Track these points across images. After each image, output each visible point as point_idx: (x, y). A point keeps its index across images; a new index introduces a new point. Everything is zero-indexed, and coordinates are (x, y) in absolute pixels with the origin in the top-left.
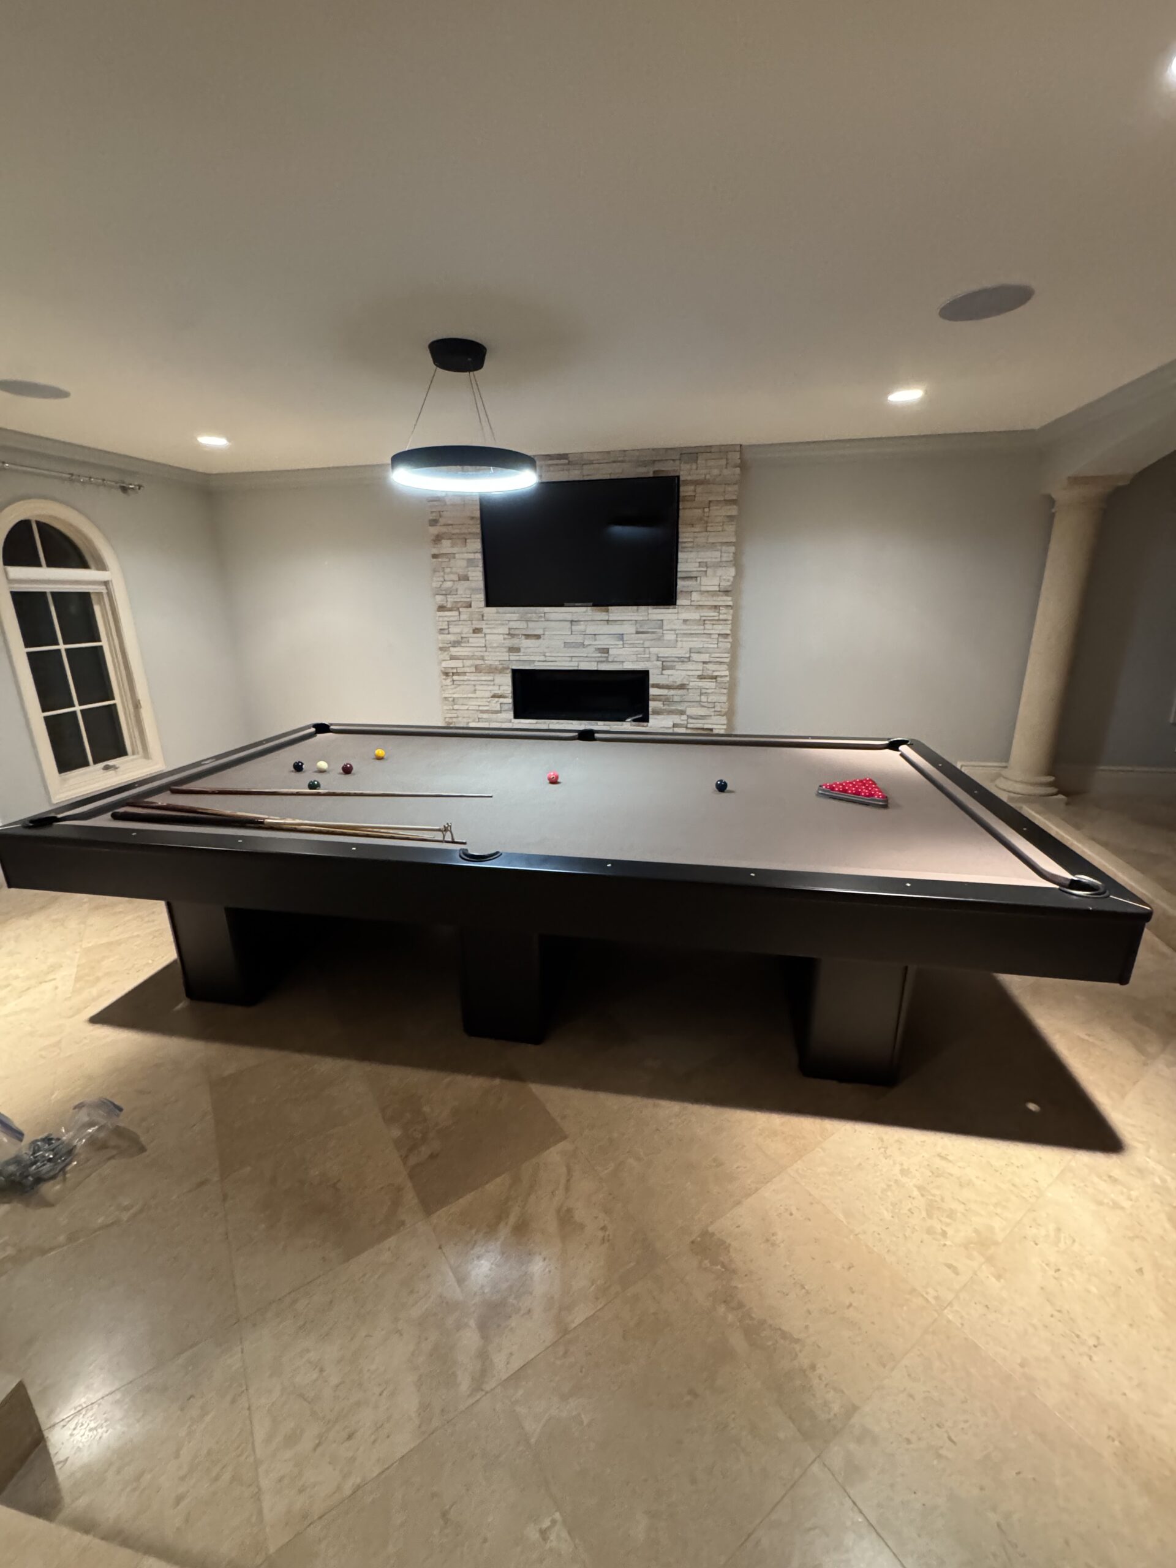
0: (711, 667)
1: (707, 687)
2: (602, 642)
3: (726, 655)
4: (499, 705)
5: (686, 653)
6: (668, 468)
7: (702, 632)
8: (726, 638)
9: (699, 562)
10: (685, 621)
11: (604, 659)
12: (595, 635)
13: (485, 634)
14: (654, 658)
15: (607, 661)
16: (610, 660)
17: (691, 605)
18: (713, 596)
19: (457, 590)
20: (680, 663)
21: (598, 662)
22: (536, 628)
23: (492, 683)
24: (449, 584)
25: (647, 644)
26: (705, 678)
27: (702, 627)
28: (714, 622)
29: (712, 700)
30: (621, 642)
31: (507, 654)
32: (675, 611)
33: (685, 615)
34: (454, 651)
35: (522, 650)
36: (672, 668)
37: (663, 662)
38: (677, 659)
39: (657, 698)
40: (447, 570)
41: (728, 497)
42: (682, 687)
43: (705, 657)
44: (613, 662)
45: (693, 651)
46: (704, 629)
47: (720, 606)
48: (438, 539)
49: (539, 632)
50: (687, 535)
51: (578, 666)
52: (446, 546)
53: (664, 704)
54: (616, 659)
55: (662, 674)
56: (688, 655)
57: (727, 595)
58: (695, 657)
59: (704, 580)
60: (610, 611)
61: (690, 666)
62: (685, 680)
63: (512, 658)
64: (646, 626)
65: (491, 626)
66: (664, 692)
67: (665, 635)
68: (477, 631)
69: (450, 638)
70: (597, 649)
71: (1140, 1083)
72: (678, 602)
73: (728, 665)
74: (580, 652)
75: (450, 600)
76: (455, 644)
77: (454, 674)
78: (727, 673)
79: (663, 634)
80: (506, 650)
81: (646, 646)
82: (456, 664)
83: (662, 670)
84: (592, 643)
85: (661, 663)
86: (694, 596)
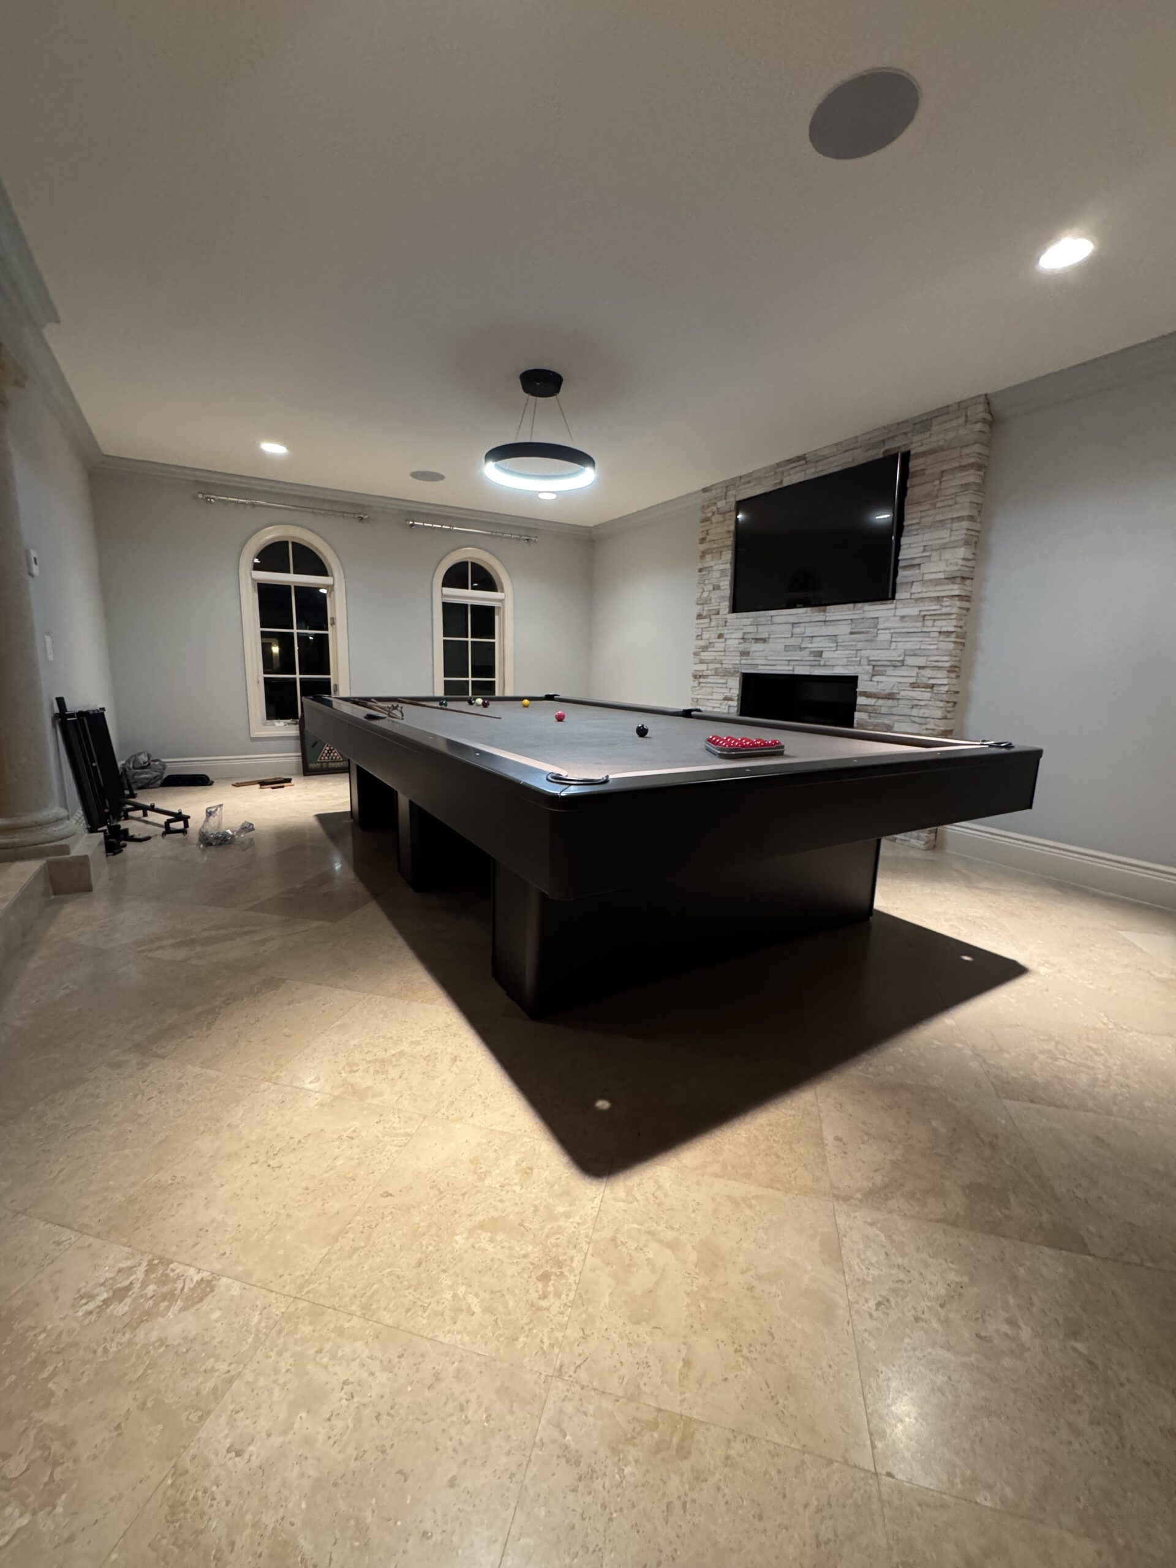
0: (927, 673)
1: (919, 698)
2: (817, 645)
3: (947, 658)
4: (727, 707)
5: (899, 656)
6: (897, 444)
7: (920, 630)
8: (948, 637)
9: (924, 546)
10: (903, 617)
11: (817, 663)
12: (812, 637)
13: (726, 639)
14: (864, 661)
15: (819, 665)
16: (822, 663)
17: (911, 599)
18: (936, 585)
19: (711, 600)
20: (892, 668)
21: (811, 666)
22: (763, 632)
23: (724, 686)
24: (706, 594)
25: (860, 646)
26: (918, 687)
27: (919, 624)
28: (935, 618)
29: (924, 713)
30: (834, 645)
31: (739, 658)
32: (893, 606)
33: (902, 612)
34: (705, 655)
35: (751, 654)
36: (881, 674)
37: (874, 666)
38: (888, 663)
39: (865, 709)
40: (707, 582)
41: (965, 462)
42: (890, 696)
43: (921, 661)
44: (824, 665)
45: (907, 653)
46: (923, 626)
47: (943, 597)
48: (703, 555)
49: (765, 636)
50: (915, 516)
51: (793, 670)
52: (709, 561)
53: (870, 716)
54: (828, 663)
55: (871, 681)
56: (900, 659)
57: (953, 583)
58: (910, 661)
59: (925, 568)
60: (828, 611)
61: (900, 672)
62: (895, 688)
63: (743, 662)
64: (862, 626)
65: (731, 631)
66: (871, 701)
67: (879, 636)
68: (720, 636)
69: (702, 643)
70: (811, 652)
71: (779, 1194)
72: (898, 596)
73: (948, 671)
74: (797, 655)
75: (706, 608)
76: (705, 648)
77: (700, 676)
78: (945, 681)
79: (877, 633)
80: (739, 654)
81: (857, 648)
82: (703, 667)
83: (873, 675)
84: (810, 646)
85: (871, 667)
86: (916, 588)
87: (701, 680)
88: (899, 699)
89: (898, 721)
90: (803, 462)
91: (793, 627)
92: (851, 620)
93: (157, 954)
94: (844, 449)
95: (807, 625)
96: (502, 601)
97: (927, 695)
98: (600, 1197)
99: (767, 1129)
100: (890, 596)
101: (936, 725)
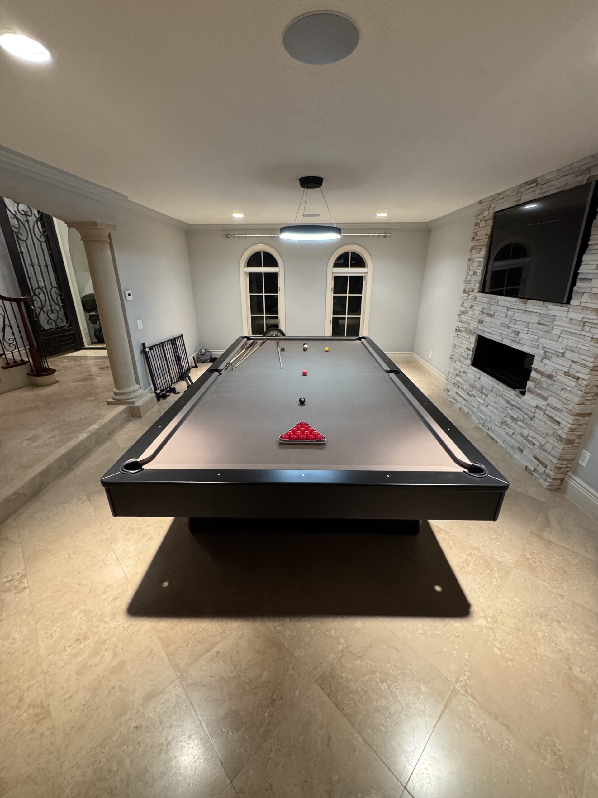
0: (576, 367)
1: (567, 384)
2: (517, 327)
3: (592, 360)
4: (467, 354)
5: (562, 349)
7: (578, 332)
10: (571, 320)
11: (515, 339)
12: (517, 320)
13: (474, 310)
14: (541, 346)
15: (516, 342)
16: (518, 341)
19: (471, 281)
20: (556, 356)
21: (512, 340)
22: (493, 309)
23: (468, 340)
24: (469, 277)
25: (541, 334)
26: (569, 376)
27: (580, 328)
28: (592, 326)
29: (568, 397)
30: (526, 329)
32: (566, 309)
33: (572, 315)
34: (464, 318)
35: (484, 323)
36: (549, 359)
37: (546, 352)
38: (554, 352)
39: (534, 381)
40: (471, 268)
42: (550, 377)
43: (575, 357)
45: (568, 348)
46: (582, 330)
48: (472, 249)
49: (492, 313)
51: (502, 340)
52: (474, 254)
53: (536, 386)
54: (520, 341)
55: (542, 362)
56: (562, 351)
58: (568, 354)
59: (593, 283)
61: (561, 361)
62: (554, 372)
63: (479, 327)
64: (546, 319)
65: (477, 305)
66: (538, 376)
67: (554, 329)
68: (472, 307)
69: (463, 309)
70: (514, 331)
71: (167, 660)
72: (572, 302)
73: (591, 370)
74: (505, 331)
75: (468, 286)
76: (463, 313)
77: (459, 331)
78: (587, 377)
79: (553, 328)
80: (477, 321)
81: (539, 336)
82: (460, 325)
83: (544, 358)
84: (514, 326)
85: (543, 352)
86: (585, 298)
87: (459, 333)
88: (554, 381)
89: (551, 396)
91: (508, 310)
92: (540, 313)
94: (562, 175)
95: (515, 311)
96: (366, 273)
100: (565, 301)
101: (573, 408)
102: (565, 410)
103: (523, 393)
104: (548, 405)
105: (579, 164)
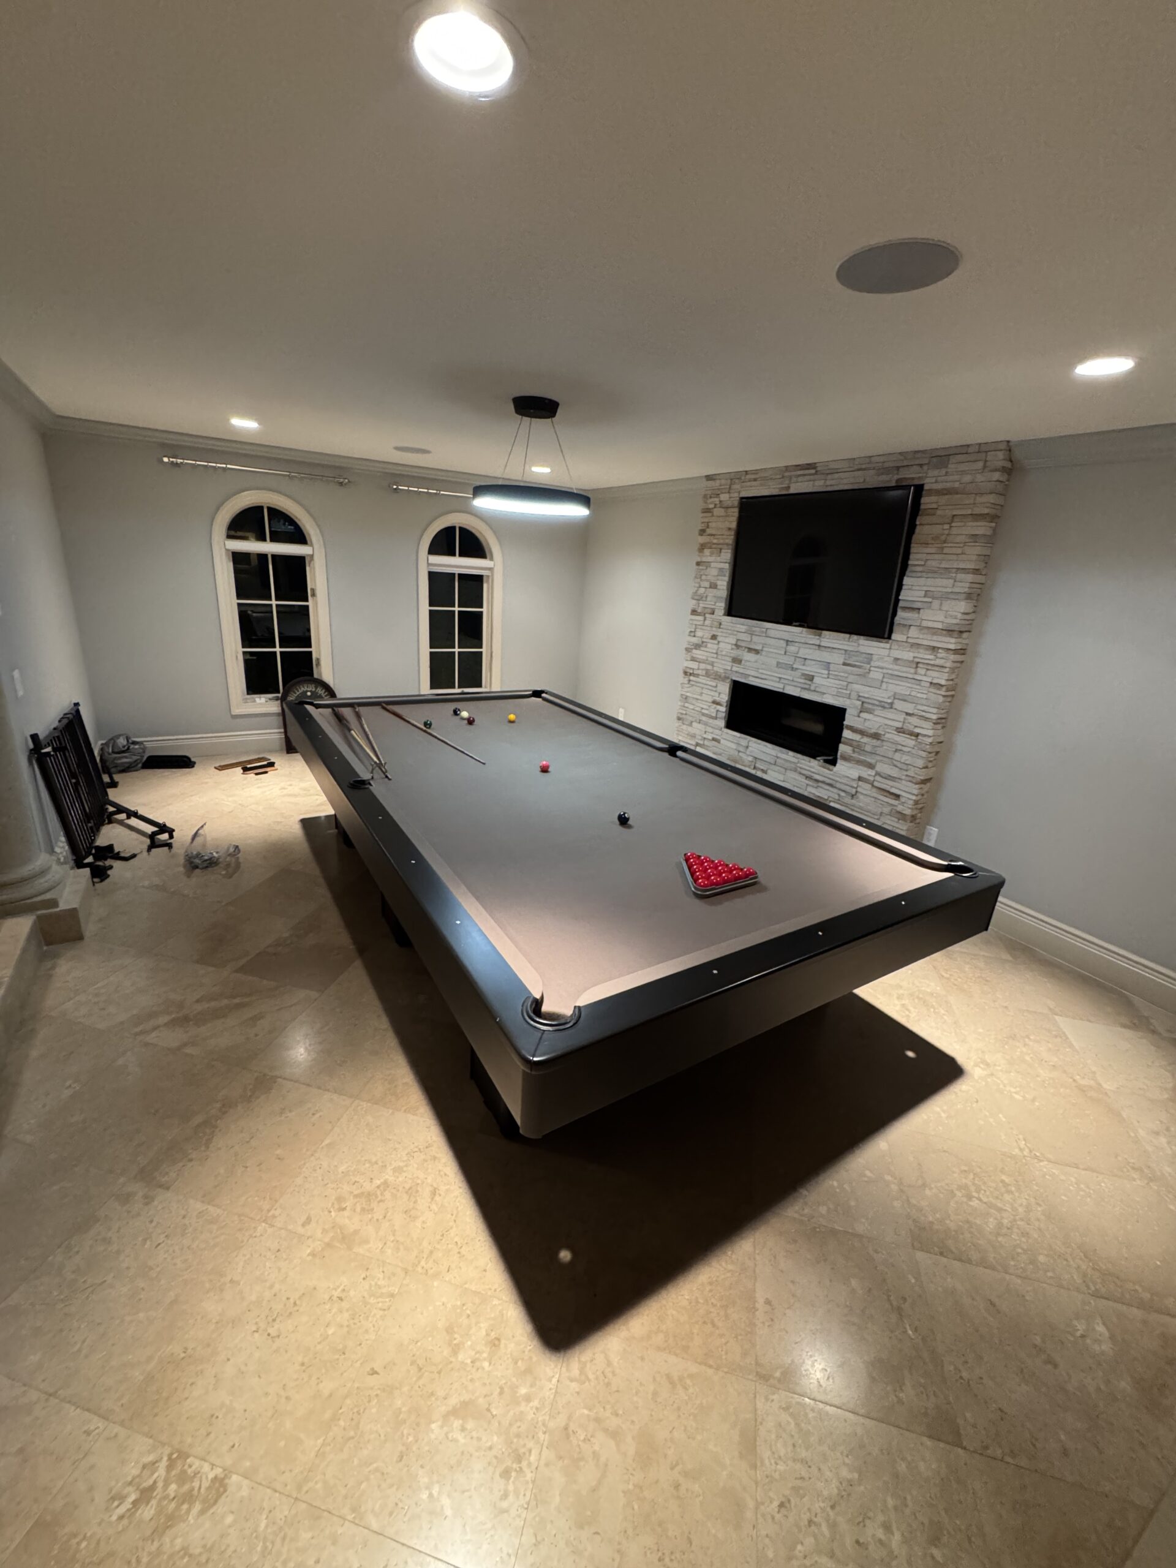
0: (914, 720)
1: (903, 744)
2: (809, 669)
3: (935, 710)
4: (715, 711)
5: (889, 698)
6: (912, 474)
7: (910, 676)
8: (939, 689)
9: (926, 591)
10: (896, 659)
11: (807, 687)
12: (805, 659)
13: (719, 642)
14: (854, 695)
15: (809, 689)
16: (812, 688)
17: (906, 642)
18: (934, 634)
19: (706, 597)
20: (880, 708)
21: (802, 688)
22: (758, 642)
23: (714, 689)
24: (702, 590)
25: (851, 678)
26: (904, 733)
27: (913, 671)
28: (930, 667)
29: (906, 760)
30: (826, 672)
31: (731, 664)
32: (888, 646)
33: (896, 653)
34: (697, 653)
35: (743, 662)
36: (869, 711)
37: (863, 703)
38: (877, 703)
39: (849, 743)
40: (704, 577)
41: (977, 511)
42: (876, 736)
43: (909, 707)
44: (815, 691)
45: (897, 697)
46: (916, 673)
47: (939, 648)
48: (702, 548)
49: (759, 647)
50: (919, 556)
51: (783, 689)
52: (707, 554)
53: (854, 751)
54: (817, 689)
55: (859, 716)
56: (889, 701)
57: (951, 636)
58: (898, 705)
59: (925, 614)
60: (823, 636)
61: (890, 714)
62: (881, 728)
63: (735, 669)
64: (854, 658)
65: (724, 635)
66: (856, 737)
67: (872, 672)
68: (714, 637)
69: (695, 640)
70: (803, 675)
71: (710, 1371)
72: (894, 636)
73: (934, 723)
74: (788, 675)
75: (701, 605)
76: (697, 646)
77: (691, 674)
78: (930, 733)
79: (870, 670)
80: (730, 660)
81: (849, 681)
82: (694, 665)
83: (861, 712)
84: (801, 667)
85: (860, 703)
86: (913, 632)
87: (692, 678)
88: (883, 740)
89: (881, 761)
90: (813, 471)
91: (787, 645)
92: (846, 651)
93: (152, 1038)
94: (856, 467)
95: (801, 645)
96: (491, 569)
97: (910, 742)
98: (557, 1376)
99: (708, 1288)
100: (886, 636)
101: (916, 774)
102: (904, 777)
103: (833, 762)
104: (878, 774)
105: (882, 459)
